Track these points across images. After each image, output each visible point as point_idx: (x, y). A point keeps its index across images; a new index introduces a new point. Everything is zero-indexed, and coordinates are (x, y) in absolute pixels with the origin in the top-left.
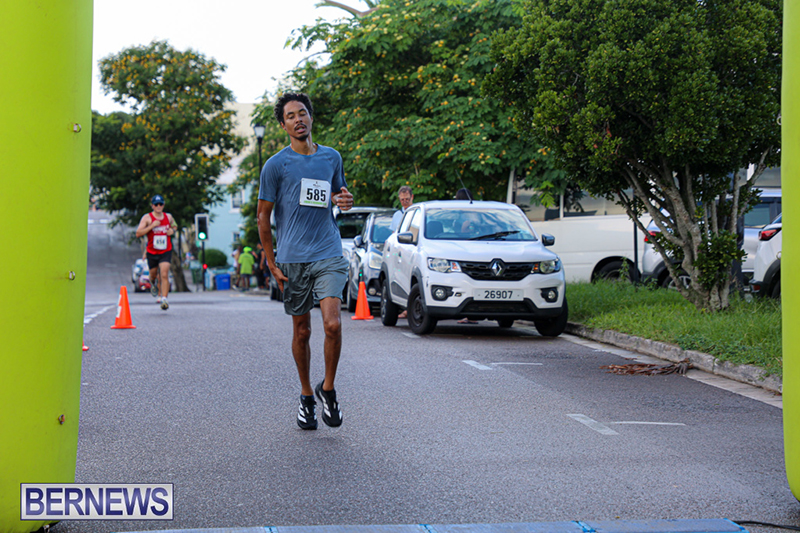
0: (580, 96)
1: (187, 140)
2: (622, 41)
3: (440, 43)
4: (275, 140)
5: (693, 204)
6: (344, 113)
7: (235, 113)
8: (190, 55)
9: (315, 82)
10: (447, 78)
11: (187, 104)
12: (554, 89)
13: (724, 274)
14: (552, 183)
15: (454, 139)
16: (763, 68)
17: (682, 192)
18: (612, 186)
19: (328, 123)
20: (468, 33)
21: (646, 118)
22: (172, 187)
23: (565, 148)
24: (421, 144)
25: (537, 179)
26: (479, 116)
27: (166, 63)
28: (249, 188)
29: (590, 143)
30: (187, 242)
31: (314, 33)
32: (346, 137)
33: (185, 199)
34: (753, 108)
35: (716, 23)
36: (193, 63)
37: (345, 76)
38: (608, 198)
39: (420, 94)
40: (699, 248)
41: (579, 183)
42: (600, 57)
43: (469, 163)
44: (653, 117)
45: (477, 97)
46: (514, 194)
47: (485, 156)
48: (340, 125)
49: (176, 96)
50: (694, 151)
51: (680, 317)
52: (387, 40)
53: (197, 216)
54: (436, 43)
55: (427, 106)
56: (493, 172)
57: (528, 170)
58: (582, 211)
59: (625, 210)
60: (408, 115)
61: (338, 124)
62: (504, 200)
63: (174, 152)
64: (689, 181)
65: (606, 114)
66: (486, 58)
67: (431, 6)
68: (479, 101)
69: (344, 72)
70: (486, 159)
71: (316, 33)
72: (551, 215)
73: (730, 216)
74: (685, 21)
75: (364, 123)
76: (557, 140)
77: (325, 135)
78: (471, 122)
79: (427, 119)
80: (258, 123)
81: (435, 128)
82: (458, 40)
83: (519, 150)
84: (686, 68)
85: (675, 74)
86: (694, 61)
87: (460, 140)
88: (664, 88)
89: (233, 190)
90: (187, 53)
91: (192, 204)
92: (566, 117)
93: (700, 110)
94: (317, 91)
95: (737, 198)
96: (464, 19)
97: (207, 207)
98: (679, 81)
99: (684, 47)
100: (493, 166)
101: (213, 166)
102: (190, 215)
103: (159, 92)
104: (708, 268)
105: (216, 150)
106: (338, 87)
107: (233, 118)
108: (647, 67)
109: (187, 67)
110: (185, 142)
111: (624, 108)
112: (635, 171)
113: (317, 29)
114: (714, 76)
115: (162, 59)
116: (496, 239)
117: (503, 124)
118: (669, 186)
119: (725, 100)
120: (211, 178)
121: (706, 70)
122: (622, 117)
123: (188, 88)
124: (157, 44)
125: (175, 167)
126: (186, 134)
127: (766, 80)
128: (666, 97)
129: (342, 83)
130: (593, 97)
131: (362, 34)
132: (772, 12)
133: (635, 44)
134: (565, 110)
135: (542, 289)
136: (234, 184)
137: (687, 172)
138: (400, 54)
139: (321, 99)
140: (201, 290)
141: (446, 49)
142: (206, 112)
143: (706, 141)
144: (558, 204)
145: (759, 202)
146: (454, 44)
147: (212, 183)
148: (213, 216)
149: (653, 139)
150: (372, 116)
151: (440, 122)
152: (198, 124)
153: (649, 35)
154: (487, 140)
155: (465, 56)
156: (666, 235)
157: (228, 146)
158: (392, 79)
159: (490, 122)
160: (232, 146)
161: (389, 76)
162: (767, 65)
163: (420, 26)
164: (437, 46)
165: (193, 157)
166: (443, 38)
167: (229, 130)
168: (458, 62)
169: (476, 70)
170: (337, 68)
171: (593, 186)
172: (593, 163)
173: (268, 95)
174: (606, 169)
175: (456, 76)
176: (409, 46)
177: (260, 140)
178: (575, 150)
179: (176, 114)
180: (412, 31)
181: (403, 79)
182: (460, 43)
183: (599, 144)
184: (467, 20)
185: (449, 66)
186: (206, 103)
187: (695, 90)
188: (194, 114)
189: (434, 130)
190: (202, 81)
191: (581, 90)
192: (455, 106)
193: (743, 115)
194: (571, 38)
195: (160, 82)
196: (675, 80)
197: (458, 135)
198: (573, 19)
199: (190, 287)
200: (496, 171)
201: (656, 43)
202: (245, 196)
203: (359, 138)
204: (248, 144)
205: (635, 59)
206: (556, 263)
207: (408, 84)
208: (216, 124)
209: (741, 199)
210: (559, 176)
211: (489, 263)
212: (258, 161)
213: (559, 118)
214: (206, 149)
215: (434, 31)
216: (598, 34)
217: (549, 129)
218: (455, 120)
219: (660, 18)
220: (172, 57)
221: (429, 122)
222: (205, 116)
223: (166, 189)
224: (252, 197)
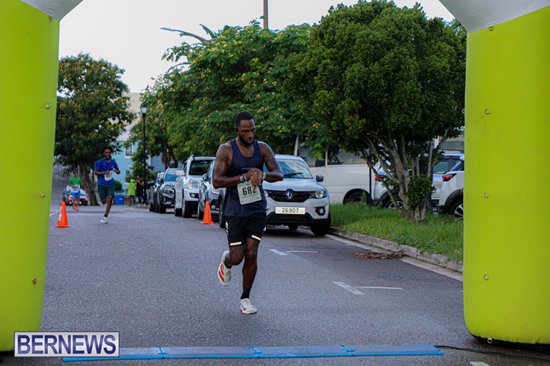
0: (341, 94)
1: (100, 114)
2: (366, 62)
3: (256, 60)
4: (153, 115)
5: (405, 159)
6: (198, 100)
7: (128, 99)
8: (102, 63)
9: (180, 81)
10: (260, 81)
11: (100, 93)
12: (326, 90)
13: (423, 200)
14: (321, 144)
15: (263, 117)
16: (447, 80)
17: (399, 151)
18: (358, 147)
19: (189, 106)
20: (272, 54)
21: (379, 108)
22: (90, 142)
23: (332, 124)
25: (312, 142)
26: (278, 104)
27: (87, 68)
28: (137, 143)
29: (346, 122)
32: (199, 114)
33: (97, 149)
34: (441, 103)
35: (420, 53)
36: (104, 68)
37: (198, 77)
38: (356, 154)
39: (243, 90)
40: (409, 185)
41: (339, 146)
42: (353, 71)
43: (272, 131)
44: (384, 107)
45: (277, 92)
46: (298, 150)
47: (281, 128)
48: (195, 107)
49: (93, 88)
50: (407, 128)
51: (397, 225)
52: (224, 56)
54: (254, 59)
55: (247, 97)
56: (286, 137)
57: (307, 136)
58: (338, 161)
59: (366, 162)
60: (236, 102)
61: (193, 107)
62: (293, 154)
63: (92, 121)
64: (404, 145)
65: (356, 105)
66: (282, 69)
67: (250, 37)
68: (279, 95)
69: (198, 75)
70: (282, 129)
71: (180, 51)
72: (320, 164)
73: (427, 165)
74: (402, 51)
75: (209, 106)
76: (327, 120)
77: (185, 113)
78: (273, 107)
79: (247, 105)
80: (144, 105)
81: (252, 110)
82: (266, 59)
83: (302, 125)
84: (403, 79)
85: (397, 82)
86: (408, 75)
87: (267, 118)
88: (390, 90)
89: (127, 145)
90: (100, 62)
92: (333, 106)
93: (411, 104)
94: (182, 87)
95: (431, 156)
96: (270, 46)
98: (399, 87)
99: (402, 67)
100: (286, 133)
101: (114, 130)
103: (83, 85)
104: (414, 197)
105: (117, 121)
106: (194, 85)
107: (128, 102)
108: (380, 78)
109: (100, 70)
110: (98, 115)
111: (367, 102)
112: (372, 138)
113: (183, 49)
114: (419, 84)
115: (85, 65)
116: (289, 177)
117: (292, 109)
119: (426, 98)
120: (114, 137)
121: (414, 81)
122: (365, 106)
123: (100, 83)
124: (82, 56)
125: (91, 130)
126: (99, 110)
127: (449, 87)
128: (391, 95)
129: (197, 83)
130: (349, 95)
131: (209, 53)
132: (453, 48)
133: (374, 64)
134: (332, 102)
135: (316, 208)
136: (128, 141)
137: (403, 140)
138: (232, 65)
139: (184, 92)
141: (259, 63)
142: (111, 98)
143: (415, 122)
144: (324, 157)
145: (443, 158)
146: (264, 61)
147: (114, 140)
149: (384, 120)
150: (214, 102)
151: (255, 107)
152: (106, 105)
153: (382, 59)
154: (283, 118)
155: (271, 68)
156: (390, 177)
157: (124, 119)
158: (226, 80)
159: (285, 107)
160: (127, 118)
161: (225, 78)
162: (449, 78)
163: (243, 49)
164: (254, 61)
165: (103, 124)
166: (257, 57)
167: (125, 108)
168: (266, 71)
169: (277, 76)
170: (194, 73)
171: (347, 147)
172: (348, 134)
173: (149, 88)
174: (356, 137)
175: (265, 80)
176: (237, 61)
177: (144, 115)
178: (338, 126)
179: (93, 98)
180: (239, 52)
181: (233, 81)
182: (268, 60)
183: (352, 122)
184: (271, 47)
185: (261, 73)
186: (112, 92)
187: (408, 92)
188: (104, 99)
190: (109, 79)
191: (342, 90)
192: (264, 98)
193: (435, 107)
194: (336, 59)
195: (84, 79)
196: (397, 86)
197: (266, 115)
198: (338, 48)
200: (288, 137)
201: (386, 64)
202: (134, 148)
203: (206, 115)
204: (136, 118)
205: (374, 73)
206: (324, 192)
207: (236, 84)
208: (117, 105)
209: (433, 157)
210: (325, 141)
211: (285, 192)
212: (142, 128)
213: (329, 107)
214: (110, 120)
215: (252, 53)
216: (352, 57)
217: (322, 112)
218: (264, 106)
219: (389, 49)
220: (91, 64)
221: (248, 106)
222: (111, 100)
223: (86, 143)
224: (139, 148)
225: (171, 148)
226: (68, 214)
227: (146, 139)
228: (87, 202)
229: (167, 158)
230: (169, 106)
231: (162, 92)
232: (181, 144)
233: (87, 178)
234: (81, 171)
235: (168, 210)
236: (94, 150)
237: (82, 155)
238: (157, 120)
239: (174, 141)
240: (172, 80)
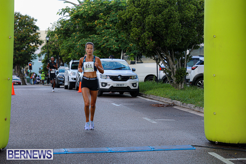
0: (143, 29)
1: (26, 41)
2: (155, 14)
3: (102, 14)
4: (52, 41)
5: (174, 60)
6: (74, 33)
7: (40, 33)
8: (26, 17)
9: (66, 24)
10: (103, 24)
11: (26, 31)
12: (136, 28)
13: (183, 79)
14: (133, 54)
15: (106, 41)
16: (193, 22)
17: (171, 56)
18: (152, 55)
19: (70, 36)
20: (109, 11)
21: (161, 36)
22: (21, 55)
23: (139, 44)
24: (97, 42)
25: (129, 53)
26: (113, 35)
27: (19, 19)
28: (44, 55)
29: (146, 43)
30: (25, 71)
31: (66, 11)
32: (75, 40)
33: (25, 58)
34: (191, 33)
35: (180, 9)
36: (27, 19)
37: (74, 23)
38: (151, 58)
39: (96, 28)
40: (176, 72)
41: (143, 54)
42: (149, 19)
43: (110, 48)
44: (164, 35)
45: (112, 29)
46: (123, 57)
47: (115, 46)
48: (73, 37)
49: (22, 28)
50: (175, 45)
51: (171, 91)
52: (86, 13)
53: (29, 63)
54: (101, 14)
55: (98, 32)
56: (117, 51)
57: (127, 50)
58: (142, 62)
59: (155, 61)
60: (92, 34)
61: (72, 37)
62: (120, 58)
63: (22, 44)
64: (173, 53)
65: (151, 34)
66: (114, 18)
67: (99, 3)
68: (113, 30)
69: (74, 22)
70: (115, 47)
71: (66, 10)
72: (133, 63)
73: (184, 63)
74: (172, 9)
75: (80, 36)
76: (137, 42)
77: (68, 40)
78: (110, 37)
79: (98, 35)
80: (47, 37)
81: (100, 38)
82: (107, 13)
83: (124, 44)
84: (173, 22)
85: (170, 23)
86: (175, 20)
87: (107, 41)
88: (167, 27)
89: (39, 56)
90: (26, 16)
91: (27, 60)
92: (139, 35)
93: (176, 34)
94: (66, 27)
95: (186, 58)
96: (108, 7)
97: (32, 60)
98: (171, 26)
99: (172, 16)
100: (117, 49)
101: (33, 48)
102: (26, 63)
103: (17, 27)
104: (178, 78)
105: (34, 44)
106: (72, 26)
107: (39, 35)
108: (162, 21)
109: (25, 20)
110: (25, 42)
111: (156, 33)
112: (158, 50)
113: (66, 9)
114: (180, 24)
115: (18, 18)
116: (119, 70)
117: (119, 37)
118: (168, 55)
119: (183, 31)
120: (33, 52)
121: (178, 23)
122: (155, 35)
123: (26, 26)
124: (16, 13)
125: (22, 49)
126: (25, 39)
127: (194, 25)
128: (167, 30)
129: (73, 25)
130: (147, 30)
131: (79, 11)
132: (196, 7)
133: (159, 15)
134: (139, 33)
135: (132, 84)
136: (40, 54)
137: (173, 51)
138: (90, 17)
139: (67, 30)
140: (30, 84)
141: (103, 16)
142: (31, 33)
143: (178, 42)
144: (135, 60)
145: (192, 59)
146: (105, 14)
147: (33, 53)
148: (33, 63)
149: (164, 42)
150: (82, 34)
151: (102, 36)
152: (29, 36)
153: (162, 13)
154: (115, 41)
155: (109, 18)
156: (167, 68)
157: (38, 43)
158: (88, 24)
159: (116, 36)
160: (39, 43)
161: (87, 23)
162: (194, 21)
163: (96, 9)
164: (101, 15)
165: (27, 46)
166: (102, 13)
167: (38, 38)
168: (107, 19)
169: (112, 22)
170: (72, 21)
171: (147, 55)
172: (147, 48)
173: (49, 28)
174: (151, 50)
175: (106, 23)
176: (93, 15)
177: (48, 41)
178: (142, 45)
179: (22, 33)
180: (93, 10)
181: (91, 24)
182: (107, 14)
183: (149, 43)
184: (109, 7)
185: (104, 20)
186: (31, 30)
187: (175, 28)
188: (28, 34)
189: (100, 39)
190: (30, 24)
191: (144, 28)
192: (106, 32)
193: (188, 35)
194: (141, 13)
195: (18, 24)
196: (170, 25)
197: (107, 40)
198: (141, 8)
199: (26, 83)
200: (118, 51)
201: (164, 15)
202: (43, 57)
203: (79, 41)
204: (44, 42)
205: (159, 19)
206: (136, 76)
207: (92, 26)
208: (34, 37)
209: (187, 58)
210: (135, 52)
211: (117, 76)
212: (47, 47)
213: (138, 36)
214: (31, 44)
215: (100, 11)
216: (149, 12)
217: (135, 38)
218: (106, 36)
219: (165, 8)
220: (21, 17)
221: (99, 36)
222: (31, 34)
223: (20, 55)
224: (45, 58)
225: (61, 57)
226: (14, 89)
227: (49, 52)
228: (20, 83)
229: (59, 62)
230: (60, 36)
231: (57, 30)
232: (66, 55)
233: (20, 72)
234: (18, 69)
235: (61, 86)
236: (23, 58)
237: (18, 61)
238: (54, 43)
239: (63, 53)
240: (62, 24)
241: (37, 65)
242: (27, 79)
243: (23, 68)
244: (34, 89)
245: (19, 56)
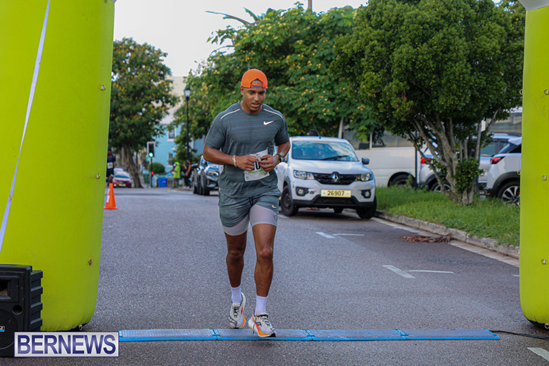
0: (388, 75)
1: (143, 97)
2: (414, 43)
3: (300, 42)
4: (196, 98)
5: (453, 142)
7: (172, 82)
8: (145, 47)
9: (225, 64)
10: (304, 63)
11: (143, 76)
12: (373, 71)
13: (471, 183)
14: (366, 126)
15: (307, 100)
16: (497, 61)
17: (447, 134)
18: (405, 130)
19: (232, 89)
20: (317, 36)
21: (427, 89)
22: (133, 125)
23: (379, 106)
24: (288, 102)
25: (356, 124)
26: (323, 86)
27: (131, 51)
28: (180, 126)
29: (394, 104)
30: (141, 158)
31: (225, 34)
33: (141, 132)
34: (491, 85)
35: (470, 34)
36: (147, 52)
37: (243, 60)
38: (403, 137)
39: (288, 72)
40: (457, 168)
41: (385, 128)
42: (401, 52)
43: (317, 114)
44: (432, 89)
45: (322, 75)
46: (343, 133)
47: (326, 110)
49: (137, 71)
50: (456, 110)
51: (445, 209)
52: (268, 39)
53: (148, 143)
54: (298, 42)
55: (292, 80)
56: (331, 120)
57: (352, 119)
58: (383, 144)
59: (413, 144)
60: (280, 85)
62: (336, 136)
63: (135, 104)
64: (452, 127)
65: (404, 86)
66: (327, 52)
67: (295, 19)
68: (323, 77)
69: (242, 58)
70: (326, 112)
72: (364, 147)
73: (475, 148)
74: (452, 32)
76: (374, 102)
77: (230, 96)
78: (318, 90)
79: (292, 87)
80: (187, 89)
81: (296, 93)
82: (311, 41)
83: (346, 107)
84: (452, 60)
86: (457, 56)
87: (311, 100)
88: (439, 72)
89: (170, 128)
90: (145, 45)
91: (145, 136)
92: (379, 87)
93: (460, 86)
94: (226, 70)
95: (479, 138)
96: (314, 28)
97: (154, 138)
98: (448, 68)
99: (451, 48)
100: (331, 116)
101: (158, 113)
102: (144, 142)
103: (127, 68)
104: (462, 180)
105: (160, 104)
106: (238, 67)
107: (171, 85)
108: (429, 59)
109: (144, 53)
111: (414, 84)
112: (419, 121)
113: (227, 32)
114: (469, 65)
115: (129, 48)
116: (334, 160)
117: (337, 91)
118: (439, 130)
119: (475, 80)
120: (157, 120)
121: (464, 62)
122: (413, 88)
123: (144, 67)
124: (127, 39)
125: (135, 113)
126: (142, 94)
127: (499, 68)
128: (439, 77)
129: (241, 65)
130: (397, 76)
131: (253, 35)
132: (503, 28)
133: (422, 45)
134: (380, 83)
135: (362, 191)
136: (171, 124)
137: (451, 123)
138: (276, 48)
139: (228, 74)
140: (150, 187)
141: (304, 46)
142: (154, 81)
143: (463, 104)
144: (369, 140)
145: (492, 141)
146: (308, 43)
147: (157, 123)
148: (157, 143)
149: (432, 102)
151: (300, 89)
152: (150, 88)
153: (430, 41)
154: (328, 100)
155: (315, 50)
156: (437, 160)
157: (167, 102)
158: (271, 62)
159: (329, 90)
160: (170, 101)
161: (269, 61)
162: (499, 59)
163: (288, 31)
164: (298, 44)
165: (146, 108)
166: (302, 39)
167: (168, 92)
168: (311, 54)
169: (321, 58)
170: (238, 55)
171: (394, 129)
172: (395, 116)
173: (192, 72)
174: (403, 119)
175: (309, 62)
176: (281, 43)
177: (187, 98)
178: (385, 108)
179: (137, 81)
180: (283, 34)
181: (277, 63)
182: (313, 42)
183: (400, 104)
184: (316, 29)
185: (305, 56)
186: (155, 75)
187: (457, 74)
188: (148, 82)
190: (153, 62)
191: (389, 72)
192: (309, 80)
193: (484, 89)
194: (383, 41)
195: (128, 63)
196: (445, 67)
197: (310, 98)
198: (385, 29)
199: (143, 185)
200: (333, 120)
201: (435, 45)
202: (177, 131)
204: (180, 101)
205: (422, 54)
206: (370, 175)
207: (280, 67)
208: (161, 88)
209: (482, 139)
210: (370, 123)
211: (330, 175)
212: (186, 111)
213: (376, 89)
214: (154, 103)
215: (297, 35)
216: (400, 39)
217: (369, 94)
218: (308, 89)
219: (437, 30)
220: (135, 47)
221: (293, 89)
222: (154, 83)
223: (130, 126)
224: (181, 132)
226: (115, 196)
227: (189, 122)
228: (130, 184)
230: (213, 88)
231: (206, 74)
233: (131, 160)
234: (126, 154)
235: (211, 193)
236: (137, 132)
237: (126, 138)
238: (200, 103)
240: (217, 62)
241: (165, 147)
242: (144, 175)
243: (137, 151)
244: (156, 197)
245: (129, 128)
